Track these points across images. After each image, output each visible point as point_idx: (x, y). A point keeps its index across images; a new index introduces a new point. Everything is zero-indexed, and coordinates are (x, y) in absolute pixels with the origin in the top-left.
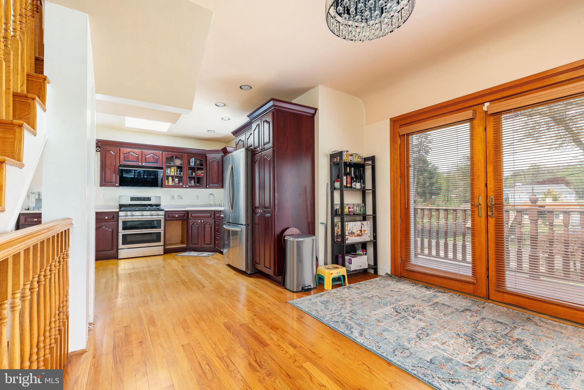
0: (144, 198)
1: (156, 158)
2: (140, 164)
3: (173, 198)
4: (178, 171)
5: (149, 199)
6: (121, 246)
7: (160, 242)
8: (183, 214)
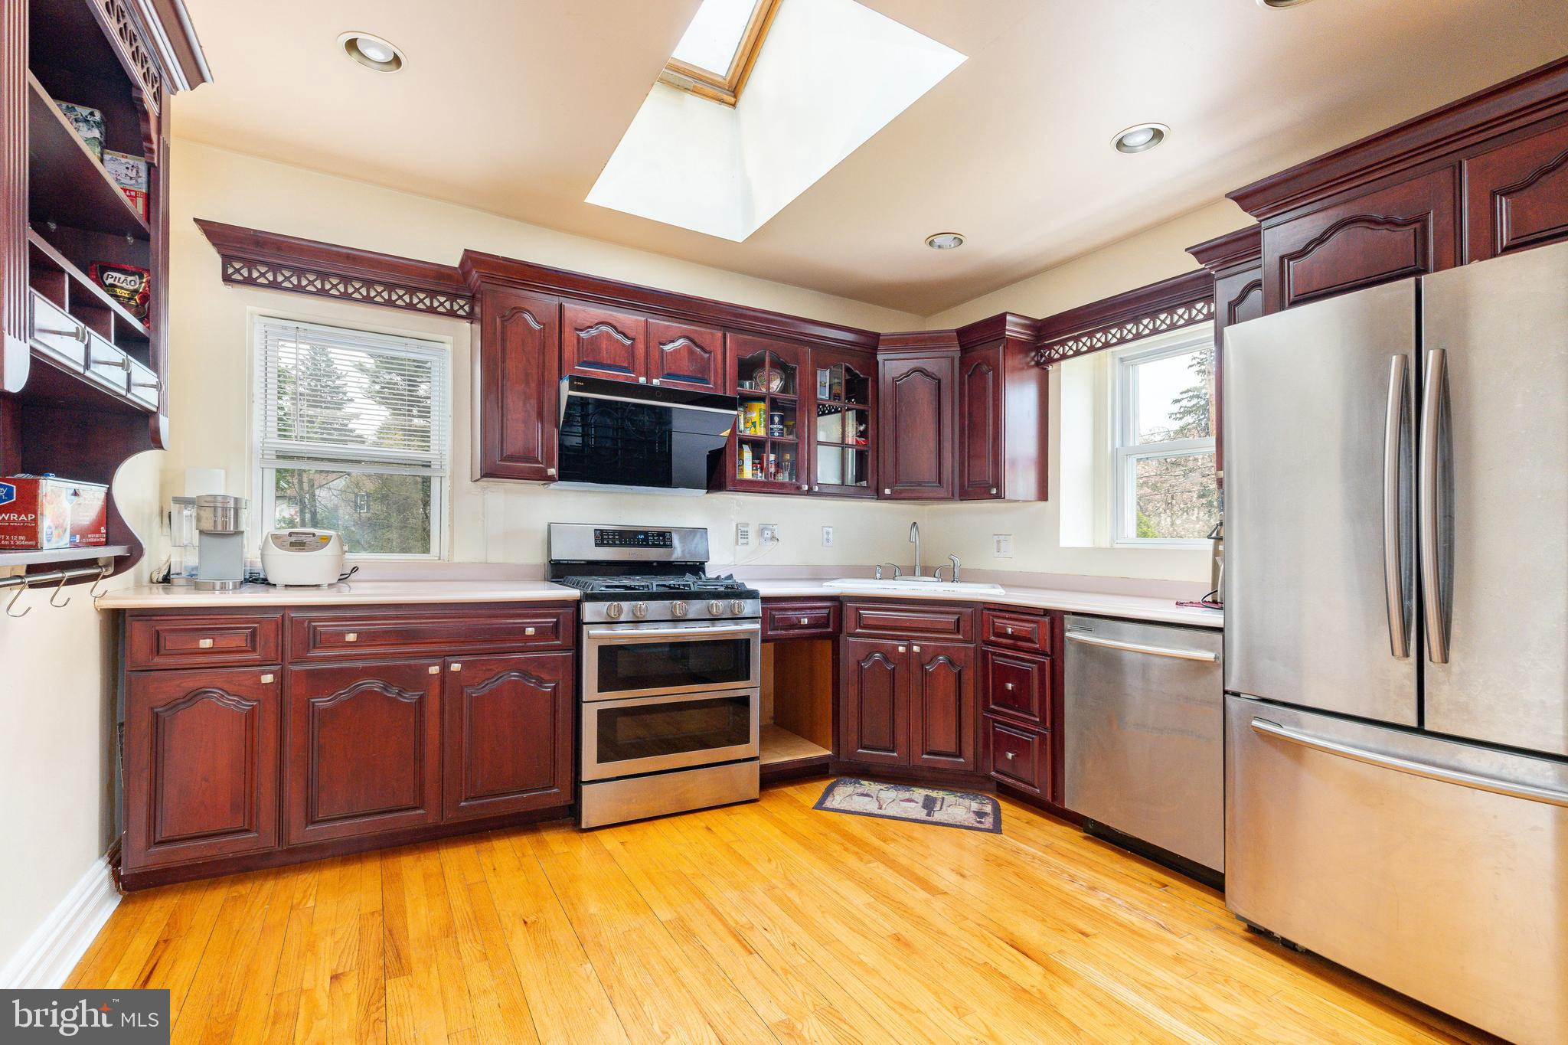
0: (646, 533)
1: (702, 358)
2: (642, 380)
3: (745, 535)
4: (776, 419)
5: (662, 538)
6: (591, 766)
7: (745, 739)
8: (827, 611)
